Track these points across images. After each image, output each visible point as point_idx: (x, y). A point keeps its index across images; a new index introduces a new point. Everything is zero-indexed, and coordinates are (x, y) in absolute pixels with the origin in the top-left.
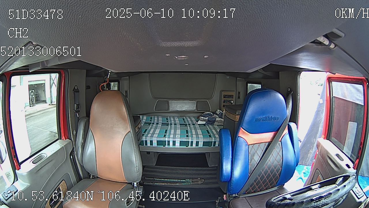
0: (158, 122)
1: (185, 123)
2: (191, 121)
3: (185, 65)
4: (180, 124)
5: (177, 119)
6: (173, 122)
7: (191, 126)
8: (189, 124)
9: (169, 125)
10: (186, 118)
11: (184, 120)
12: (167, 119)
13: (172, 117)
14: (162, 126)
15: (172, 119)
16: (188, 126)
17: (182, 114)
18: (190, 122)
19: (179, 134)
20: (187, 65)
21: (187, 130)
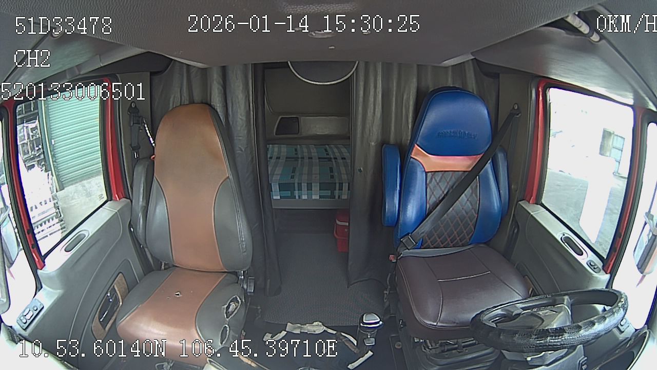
0: (279, 156)
1: (328, 156)
2: (339, 152)
3: (330, 48)
4: (319, 158)
5: (313, 149)
6: (306, 154)
7: (339, 161)
8: (335, 158)
9: (300, 160)
10: (330, 147)
11: (326, 150)
12: (296, 150)
13: (305, 146)
14: (286, 161)
15: (305, 150)
16: (333, 160)
17: (323, 140)
18: (337, 154)
19: (317, 174)
20: (333, 47)
21: (332, 168)
